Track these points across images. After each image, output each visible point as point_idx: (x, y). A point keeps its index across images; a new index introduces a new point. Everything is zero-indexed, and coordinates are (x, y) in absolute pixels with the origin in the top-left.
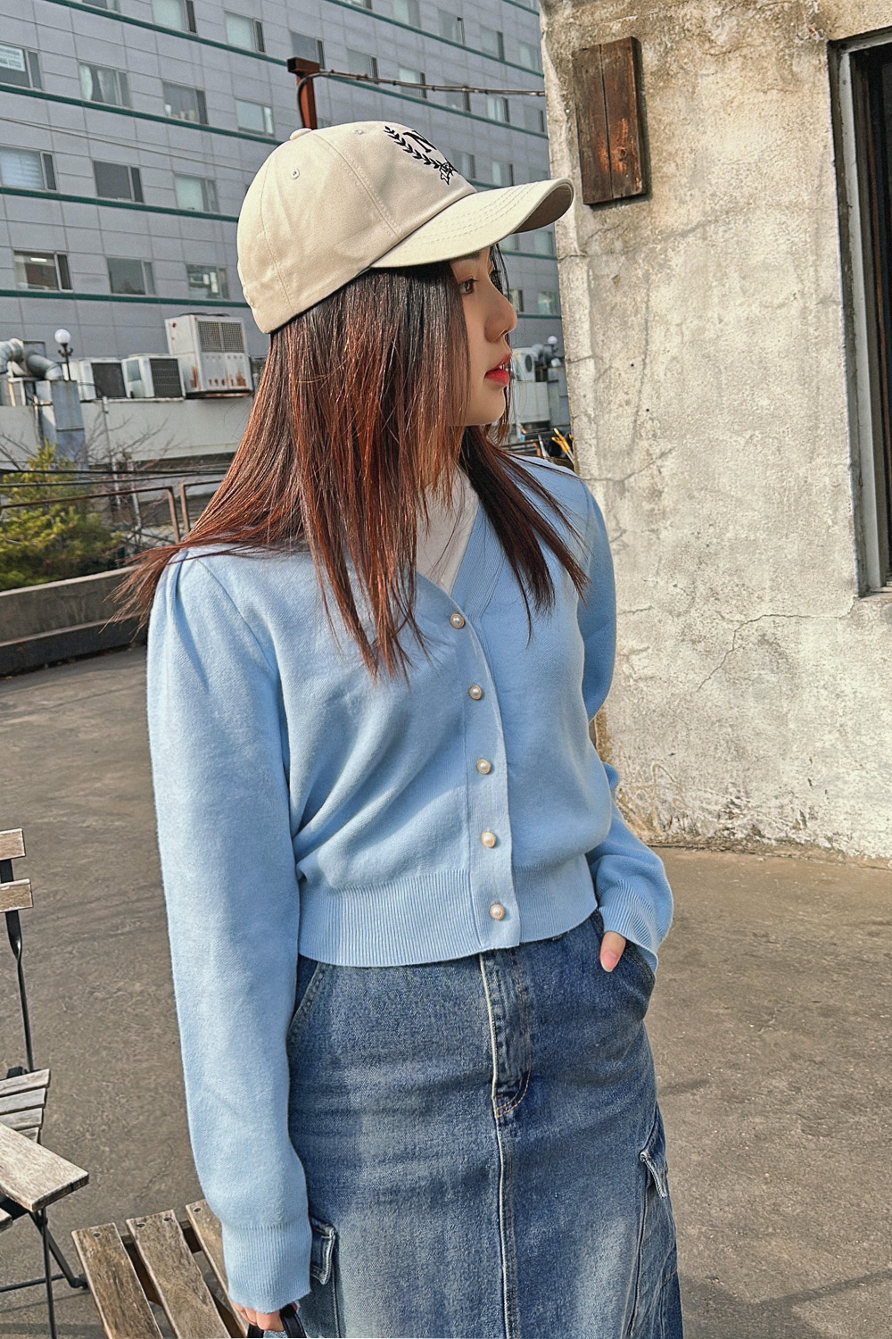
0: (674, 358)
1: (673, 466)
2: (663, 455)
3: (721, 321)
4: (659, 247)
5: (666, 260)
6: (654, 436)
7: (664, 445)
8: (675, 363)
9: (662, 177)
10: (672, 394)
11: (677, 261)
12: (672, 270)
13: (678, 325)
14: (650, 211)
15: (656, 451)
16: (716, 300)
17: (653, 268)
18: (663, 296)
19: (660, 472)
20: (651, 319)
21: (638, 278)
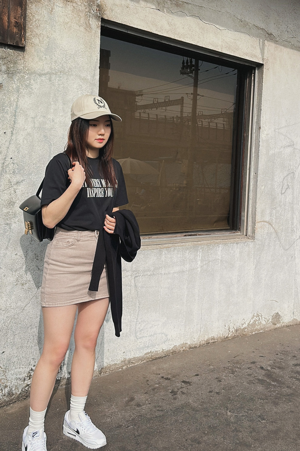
0: (29, 134)
1: (23, 189)
2: (18, 183)
3: (53, 121)
4: (27, 76)
5: (29, 84)
6: (13, 172)
7: (18, 178)
8: (29, 136)
9: (32, 43)
10: (26, 152)
11: (35, 86)
12: (33, 90)
13: (33, 118)
14: (24, 57)
15: (14, 180)
16: (52, 110)
17: (22, 86)
18: (25, 102)
19: (15, 192)
20: (18, 111)
21: (13, 88)
